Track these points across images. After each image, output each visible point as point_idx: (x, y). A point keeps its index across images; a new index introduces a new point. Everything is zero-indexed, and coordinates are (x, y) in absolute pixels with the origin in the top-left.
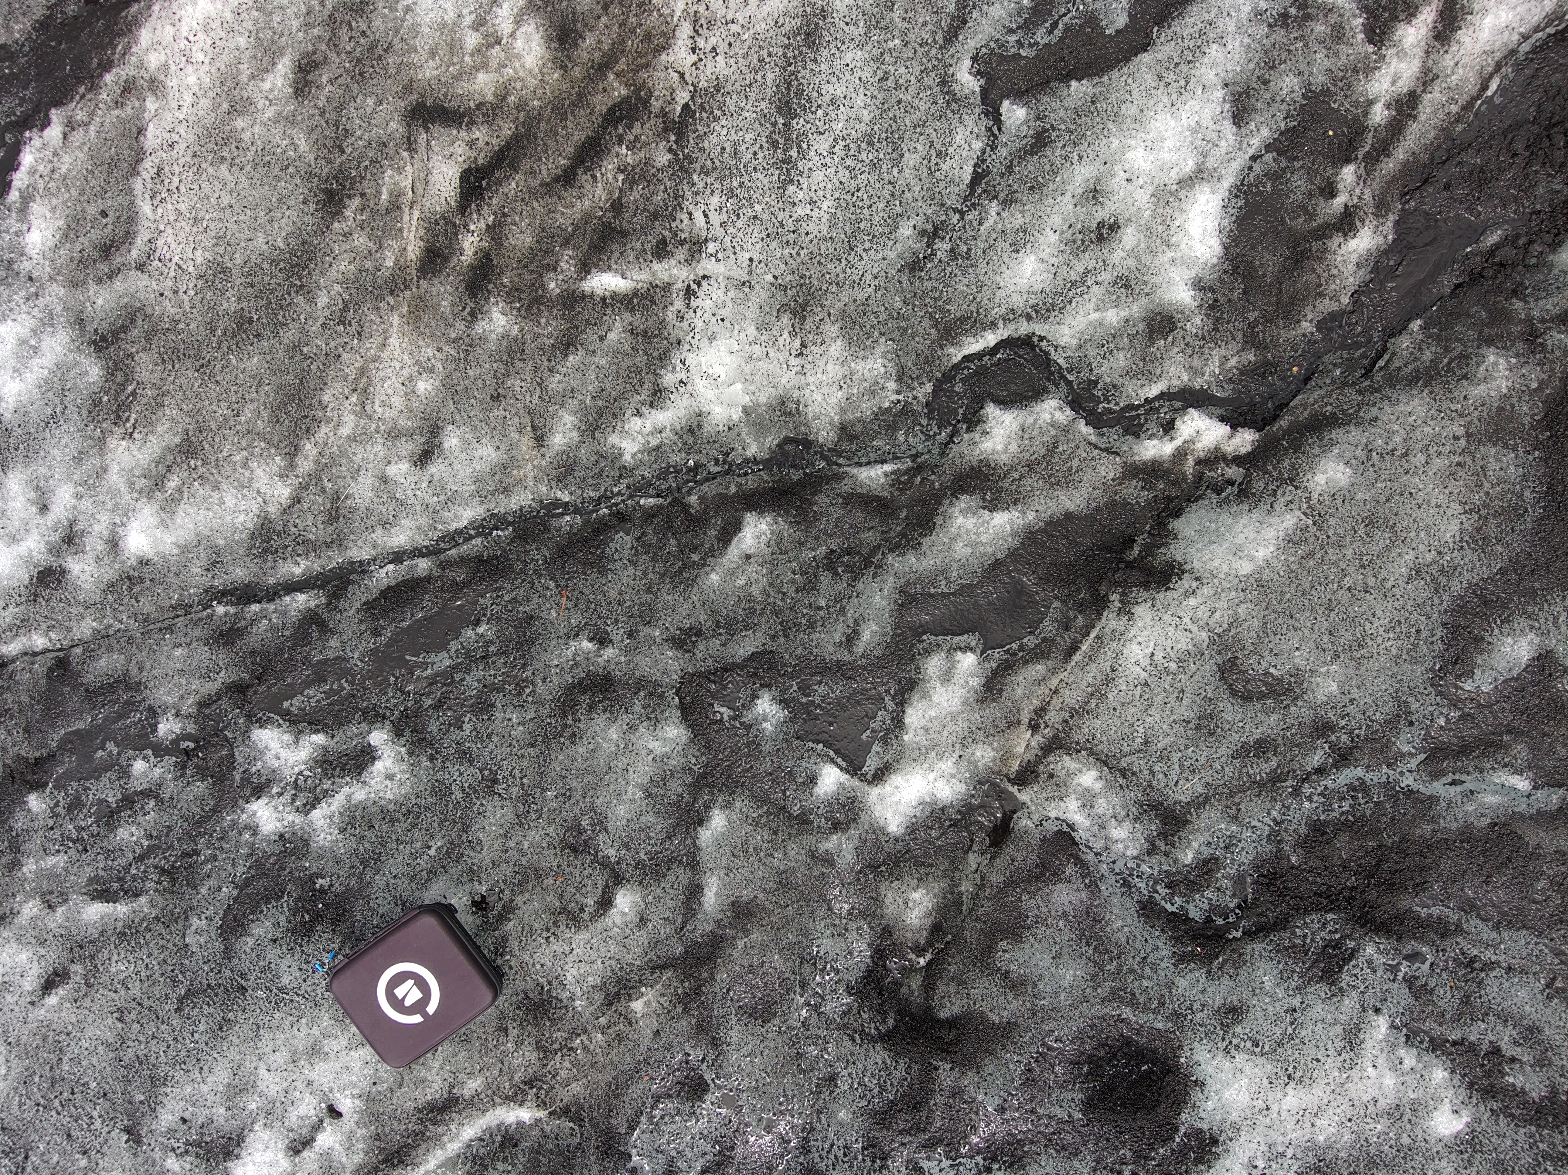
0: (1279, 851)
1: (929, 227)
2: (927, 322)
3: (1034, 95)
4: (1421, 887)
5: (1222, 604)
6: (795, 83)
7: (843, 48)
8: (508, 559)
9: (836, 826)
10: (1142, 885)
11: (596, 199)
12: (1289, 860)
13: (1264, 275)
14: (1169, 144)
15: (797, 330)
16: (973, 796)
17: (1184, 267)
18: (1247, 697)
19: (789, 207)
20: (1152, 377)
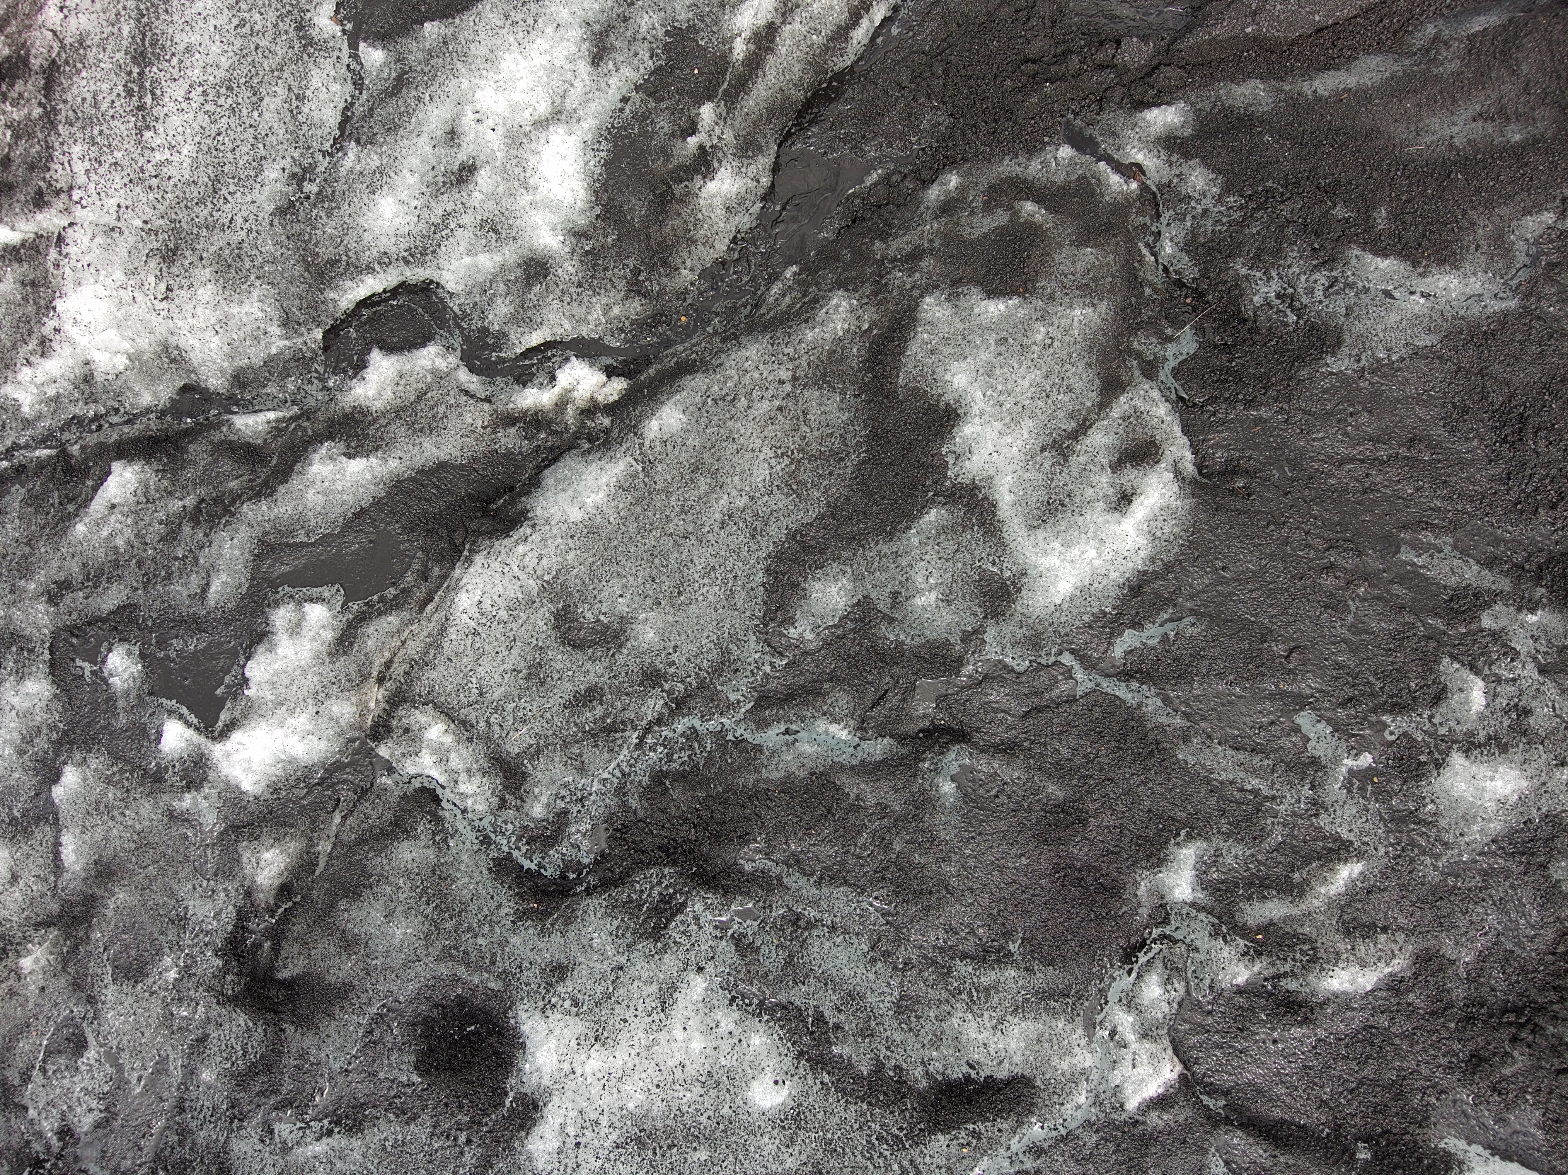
0: (624, 803)
1: (297, 170)
2: (300, 266)
3: (392, 38)
4: (745, 839)
5: (549, 551)
9: (190, 785)
10: (503, 842)
15: (164, 274)
16: (343, 754)
18: (578, 646)
19: (147, 152)
20: (532, 325)
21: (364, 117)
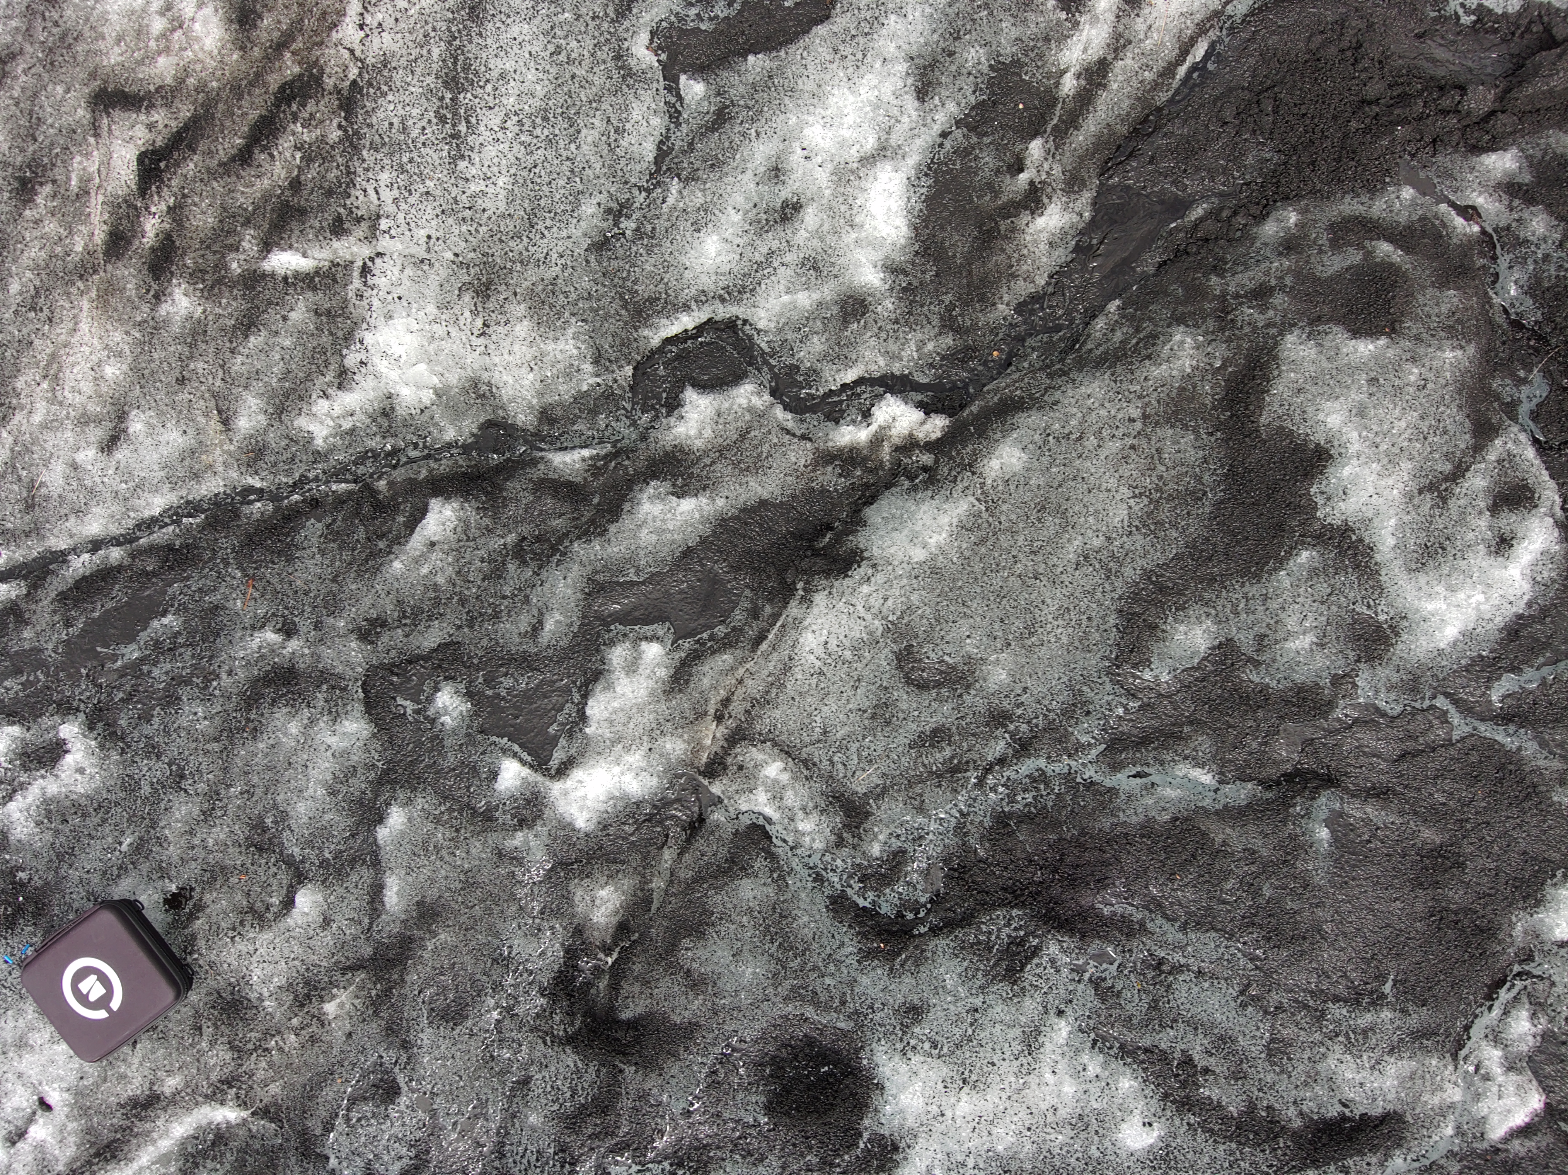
0: (966, 843)
2: (617, 304)
3: (713, 71)
4: (1102, 883)
5: (895, 591)
6: (461, 58)
7: (509, 21)
8: (197, 548)
9: (522, 823)
10: (835, 879)
11: (275, 178)
12: (976, 853)
13: (954, 256)
14: (849, 120)
15: (480, 309)
16: (666, 790)
17: (871, 248)
18: (922, 686)
19: (461, 183)
20: (848, 362)
21: (684, 152)
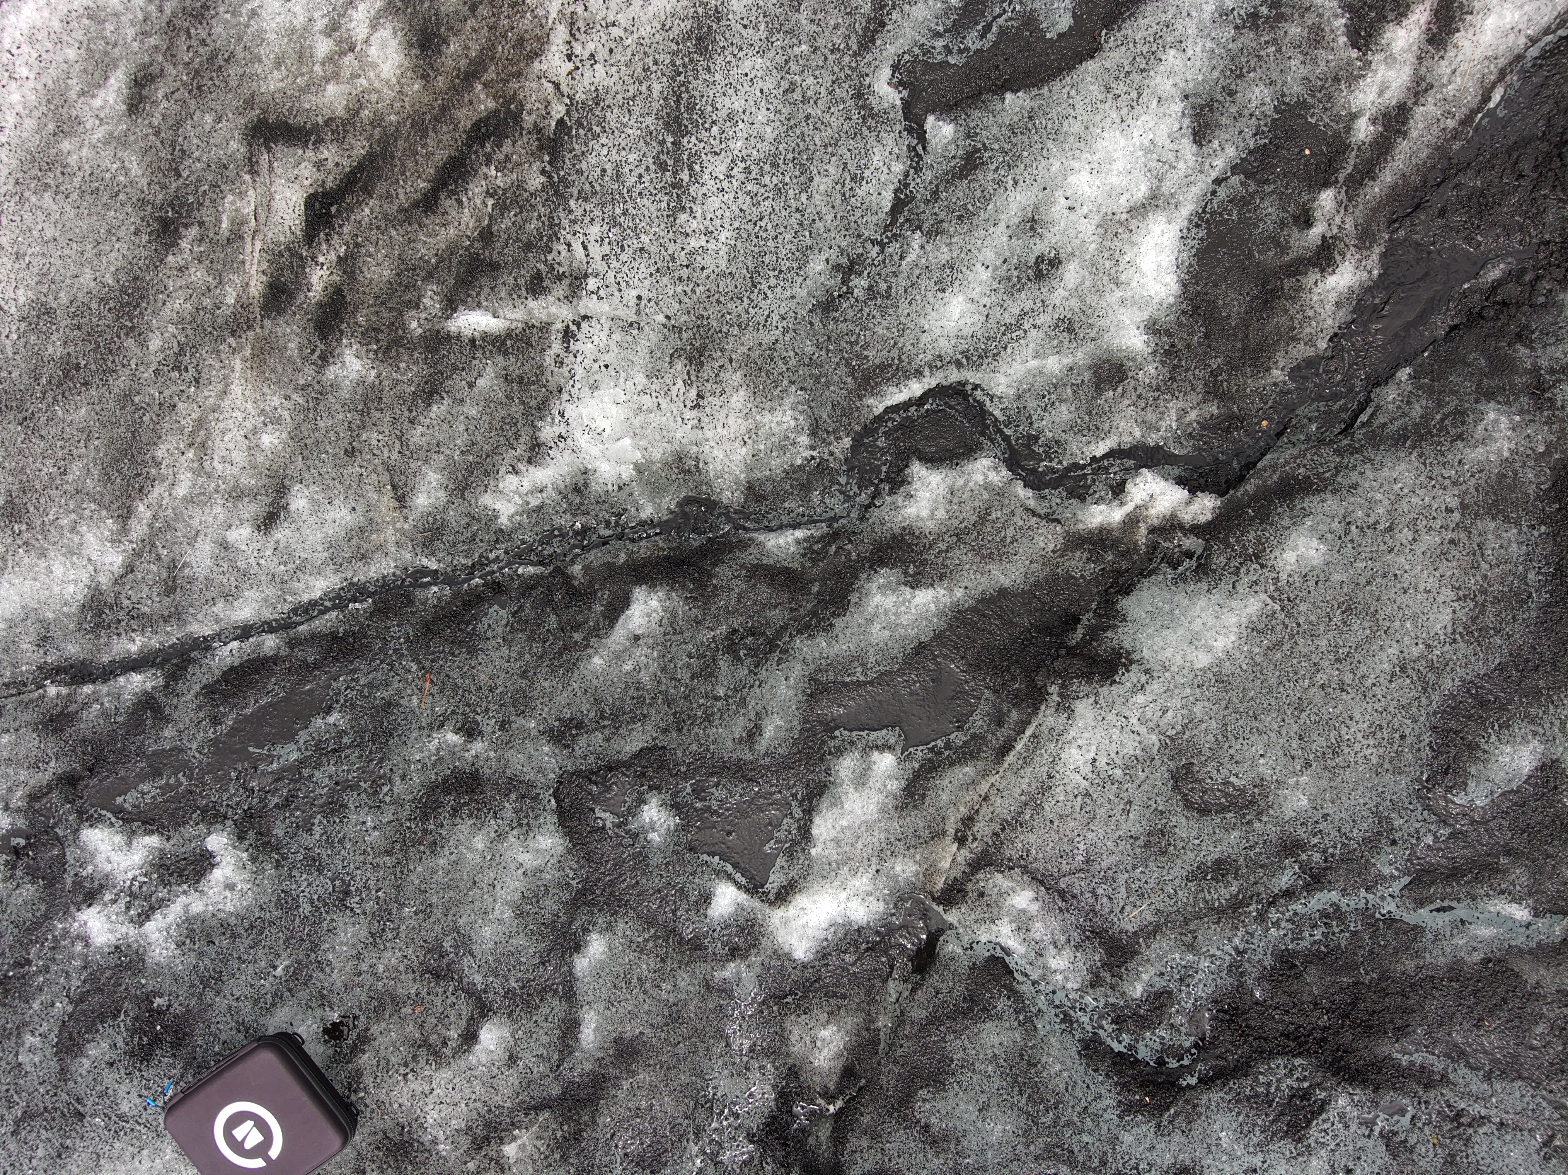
0: (1241, 985)
1: (844, 261)
2: (842, 370)
3: (963, 110)
4: (1402, 1030)
5: (1176, 703)
6: (685, 96)
7: (741, 55)
8: (365, 636)
9: (735, 953)
10: (1085, 1019)
11: (463, 227)
12: (1252, 995)
13: (1228, 317)
14: (1118, 166)
15: (693, 378)
16: (893, 915)
17: (1135, 308)
18: (1204, 811)
20: (1097, 432)
21: (927, 202)
